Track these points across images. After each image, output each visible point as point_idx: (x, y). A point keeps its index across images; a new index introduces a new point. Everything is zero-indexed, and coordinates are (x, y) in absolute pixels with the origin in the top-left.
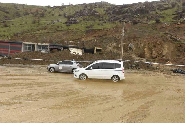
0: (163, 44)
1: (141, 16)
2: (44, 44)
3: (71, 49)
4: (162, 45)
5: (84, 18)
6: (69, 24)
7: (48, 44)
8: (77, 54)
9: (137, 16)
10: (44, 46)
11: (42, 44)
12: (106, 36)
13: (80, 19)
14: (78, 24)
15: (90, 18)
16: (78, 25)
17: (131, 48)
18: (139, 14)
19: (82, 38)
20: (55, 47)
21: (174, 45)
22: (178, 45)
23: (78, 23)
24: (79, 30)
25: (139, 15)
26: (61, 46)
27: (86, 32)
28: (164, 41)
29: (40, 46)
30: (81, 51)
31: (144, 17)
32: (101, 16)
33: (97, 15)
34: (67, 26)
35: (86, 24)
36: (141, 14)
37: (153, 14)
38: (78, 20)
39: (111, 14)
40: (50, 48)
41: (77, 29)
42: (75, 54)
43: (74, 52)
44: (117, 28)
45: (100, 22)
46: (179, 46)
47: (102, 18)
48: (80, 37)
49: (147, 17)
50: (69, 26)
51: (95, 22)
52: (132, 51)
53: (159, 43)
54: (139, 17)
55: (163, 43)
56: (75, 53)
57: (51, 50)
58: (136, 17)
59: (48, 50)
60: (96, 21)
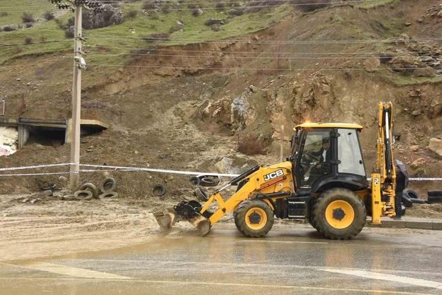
0: (339, 90)
4: (336, 94)
14: (117, 27)
16: (118, 29)
17: (238, 117)
19: (110, 82)
21: (390, 91)
22: (407, 93)
23: (119, 22)
24: (108, 50)
27: (129, 59)
28: (347, 77)
35: (153, 27)
46: (412, 93)
48: (101, 81)
52: (244, 127)
53: (326, 88)
55: (339, 85)
60: (201, 11)
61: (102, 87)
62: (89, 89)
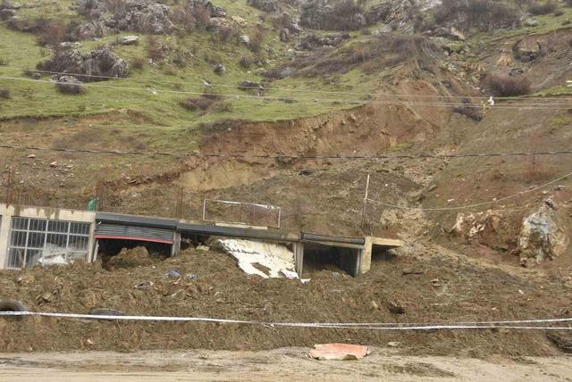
1: (474, 41)
2: (66, 215)
3: (231, 244)
5: (152, 43)
6: (71, 81)
7: (88, 216)
8: (274, 274)
9: (451, 44)
10: (62, 225)
11: (48, 214)
12: (310, 162)
13: (127, 48)
15: (185, 49)
17: (537, 241)
18: (458, 29)
20: (133, 234)
23: (123, 75)
24: (148, 119)
25: (461, 36)
26: (172, 229)
29: (36, 224)
30: (289, 255)
31: (492, 50)
32: (246, 38)
33: (221, 31)
34: (64, 90)
35: (177, 87)
36: (474, 30)
37: (548, 29)
38: (121, 58)
39: (296, 26)
40: (101, 241)
41: (137, 114)
42: (268, 274)
43: (257, 266)
44: (370, 113)
45: (249, 76)
47: (254, 47)
49: (515, 48)
50: (77, 91)
51: (218, 71)
52: (548, 255)
54: (462, 48)
56: (266, 270)
57: (109, 248)
58: (448, 49)
59: (90, 252)
60: (224, 68)
61: (177, 176)
62: (159, 177)
